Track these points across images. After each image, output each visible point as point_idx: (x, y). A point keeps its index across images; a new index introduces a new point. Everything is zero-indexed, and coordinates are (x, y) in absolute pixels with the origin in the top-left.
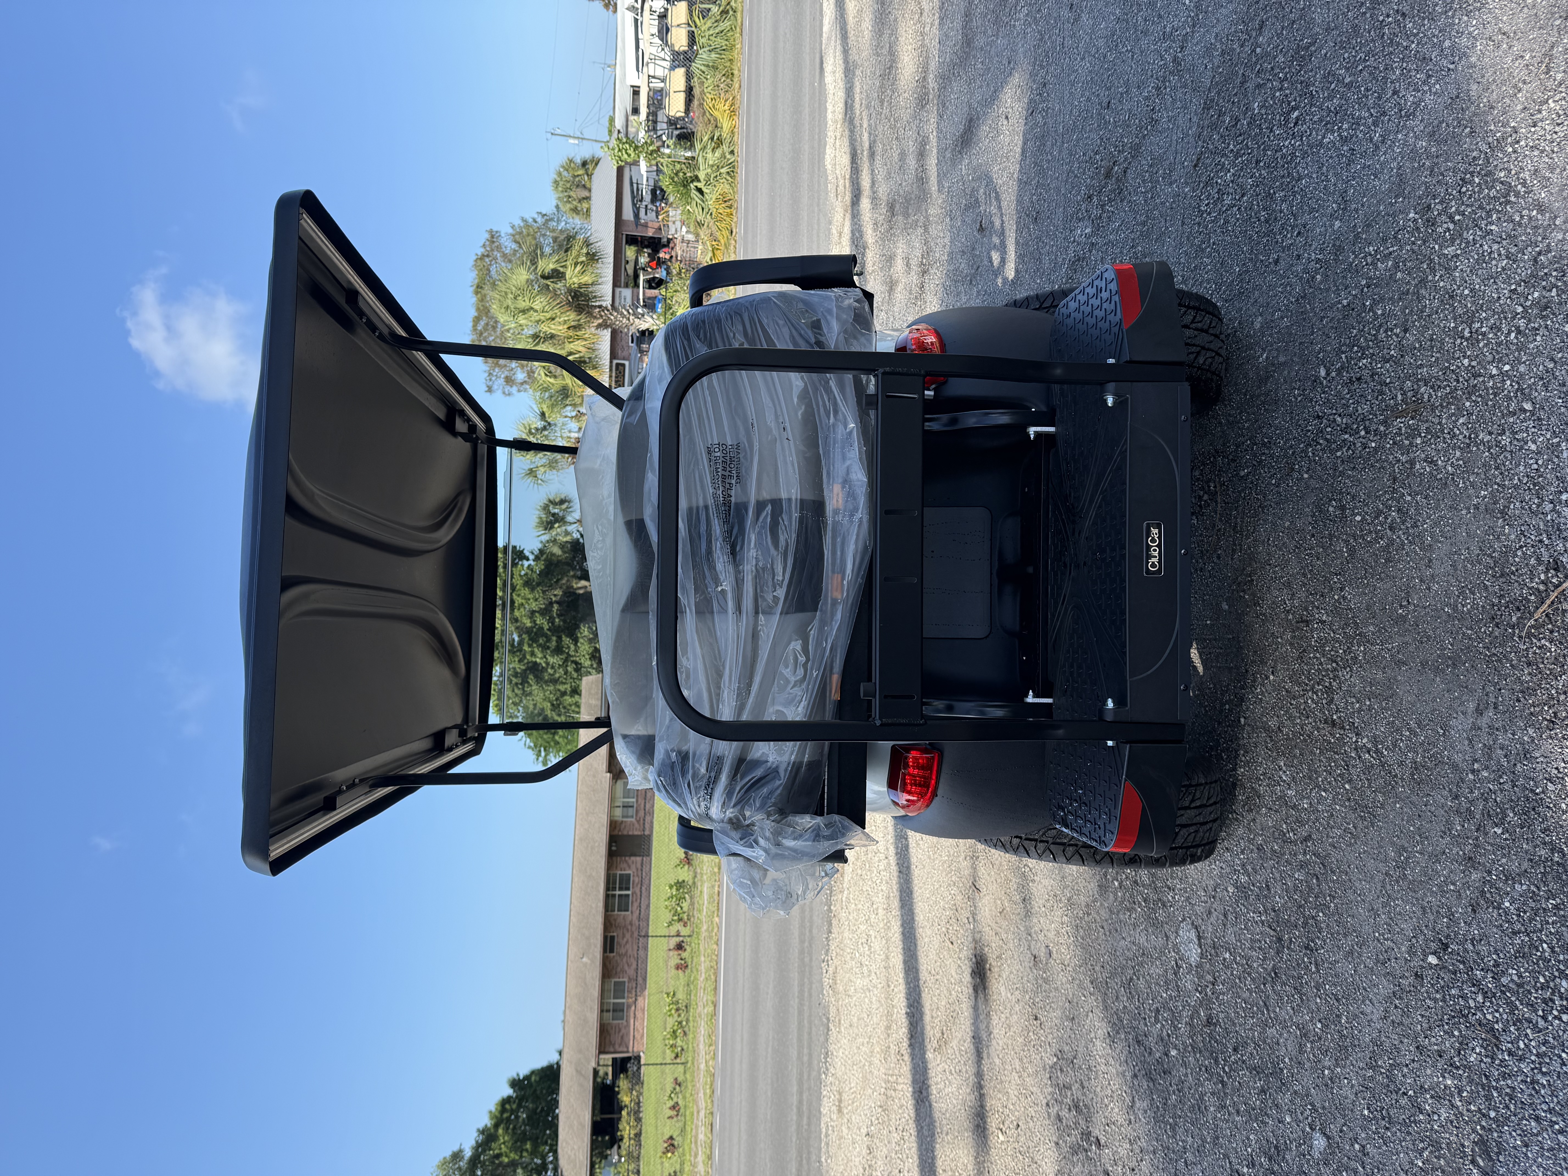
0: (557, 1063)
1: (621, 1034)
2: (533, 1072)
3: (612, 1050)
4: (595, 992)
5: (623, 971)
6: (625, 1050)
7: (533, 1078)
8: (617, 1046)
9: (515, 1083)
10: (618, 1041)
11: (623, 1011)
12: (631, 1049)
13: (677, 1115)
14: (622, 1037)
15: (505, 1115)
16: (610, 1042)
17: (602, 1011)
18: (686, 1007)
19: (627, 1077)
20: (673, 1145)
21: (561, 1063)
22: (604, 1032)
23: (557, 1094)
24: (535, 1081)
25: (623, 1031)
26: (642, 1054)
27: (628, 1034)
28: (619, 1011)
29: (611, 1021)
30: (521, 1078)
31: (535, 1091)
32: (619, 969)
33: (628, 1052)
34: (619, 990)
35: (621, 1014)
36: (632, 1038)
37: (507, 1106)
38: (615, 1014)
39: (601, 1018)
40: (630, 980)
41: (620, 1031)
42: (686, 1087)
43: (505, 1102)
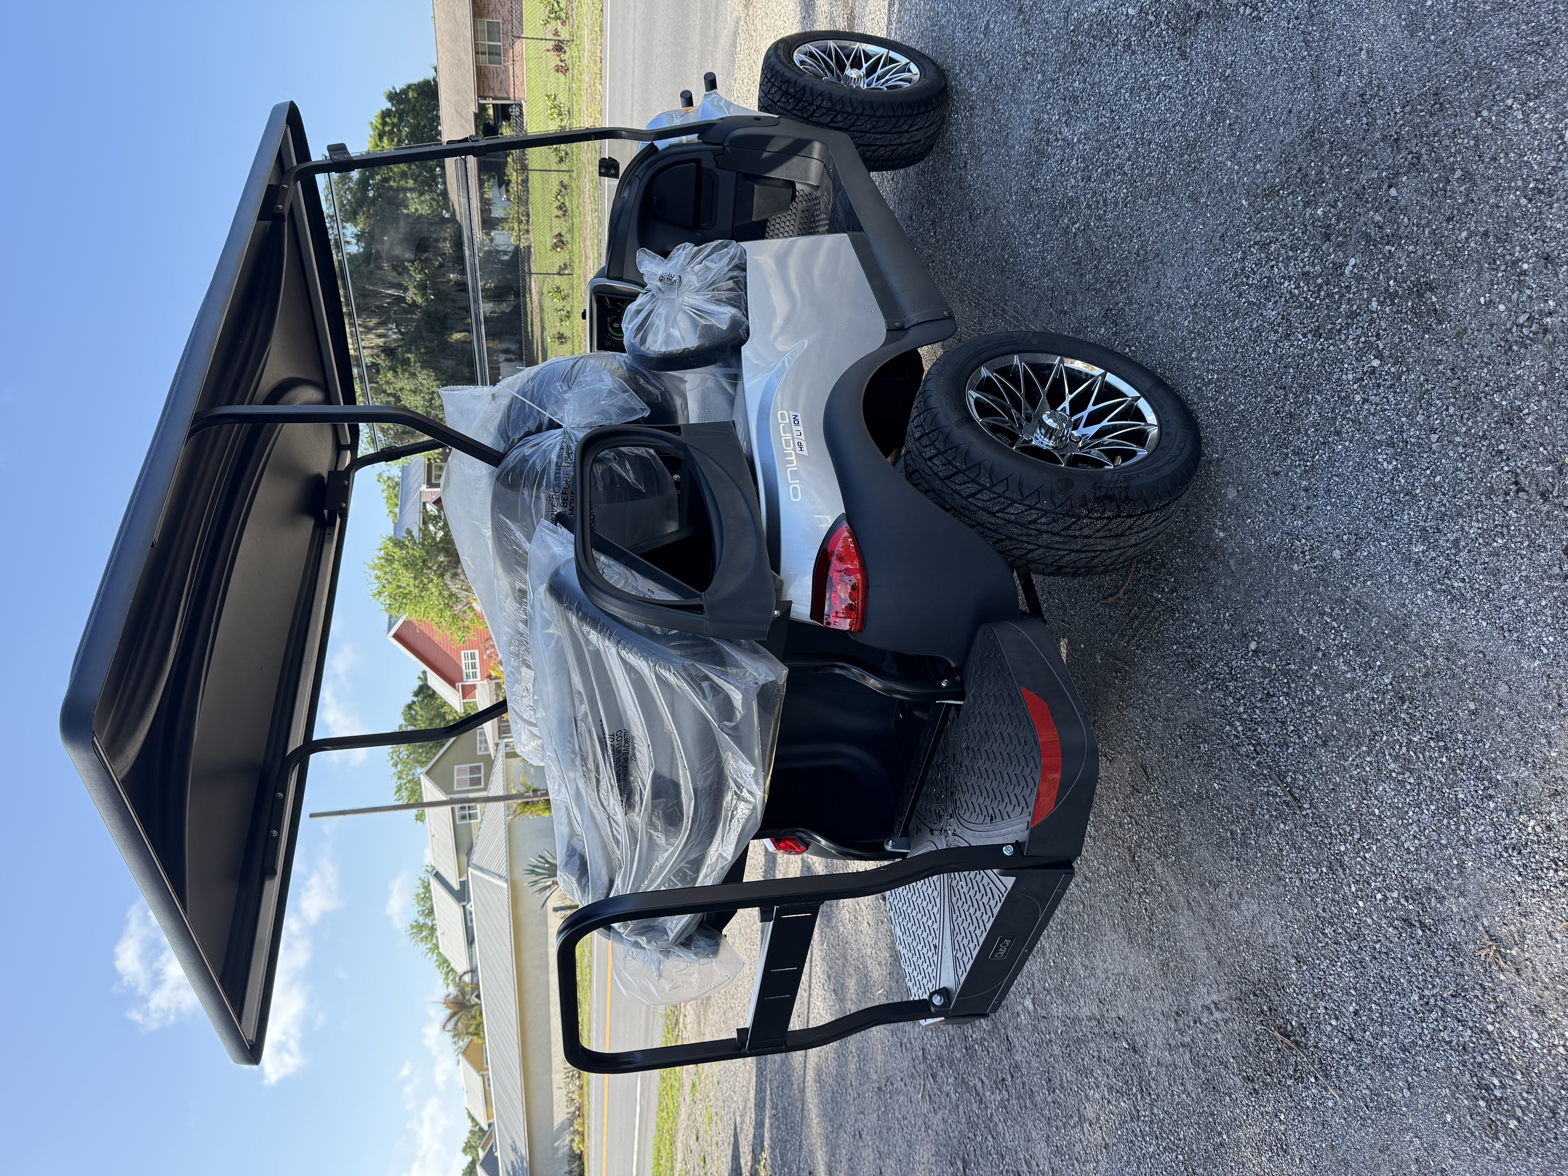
0: (434, 80)
1: (499, 79)
2: (409, 87)
3: (491, 94)
4: (468, 33)
5: (495, 10)
6: (506, 96)
7: (410, 94)
8: (496, 92)
9: (392, 97)
10: (497, 86)
11: (499, 54)
12: (512, 96)
13: (565, 215)
14: (501, 82)
15: (387, 128)
16: (490, 87)
17: (477, 53)
18: (569, 112)
19: (510, 125)
20: (563, 242)
21: (438, 80)
22: (481, 75)
23: (438, 110)
24: (413, 97)
25: (502, 76)
26: (523, 102)
27: (507, 79)
28: (494, 53)
29: (488, 65)
30: (398, 91)
31: (414, 106)
32: (491, 9)
33: (508, 99)
34: (492, 34)
35: (497, 57)
36: (512, 82)
37: (388, 120)
38: (492, 57)
39: (477, 61)
40: (504, 22)
41: (498, 75)
42: (572, 190)
43: (386, 114)
